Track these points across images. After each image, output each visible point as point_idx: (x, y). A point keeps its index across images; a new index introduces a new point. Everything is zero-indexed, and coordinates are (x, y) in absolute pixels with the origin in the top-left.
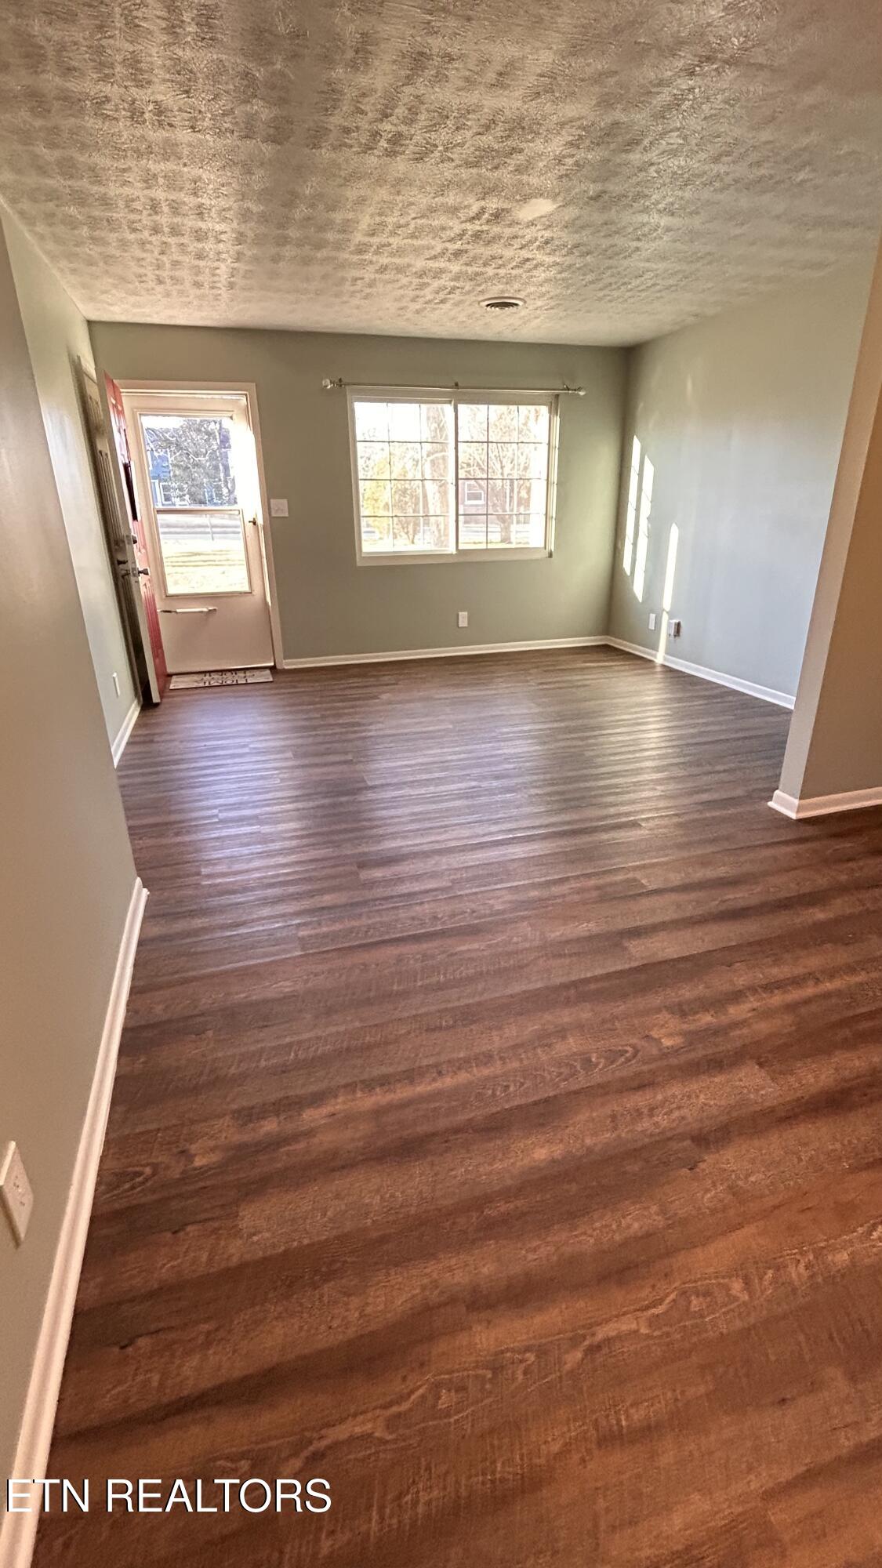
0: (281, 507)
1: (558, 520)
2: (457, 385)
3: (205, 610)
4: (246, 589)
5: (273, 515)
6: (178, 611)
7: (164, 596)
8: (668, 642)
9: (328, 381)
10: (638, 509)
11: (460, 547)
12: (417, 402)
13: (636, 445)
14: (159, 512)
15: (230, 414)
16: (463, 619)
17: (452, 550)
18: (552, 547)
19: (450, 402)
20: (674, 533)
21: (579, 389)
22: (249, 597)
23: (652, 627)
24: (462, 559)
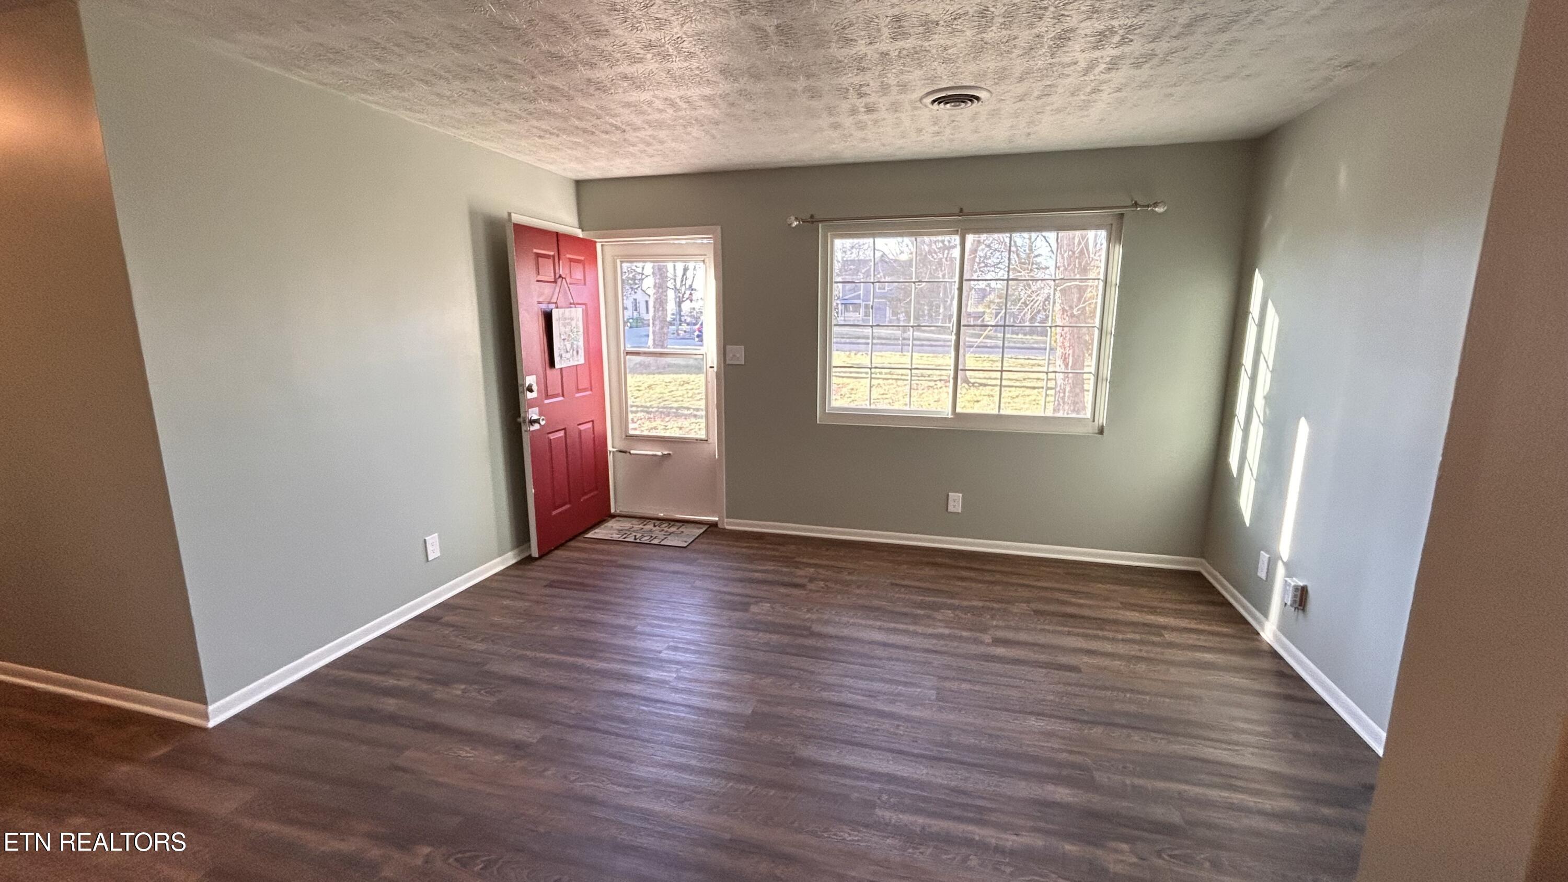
0: (738, 354)
1: (1115, 383)
2: (961, 210)
3: (659, 453)
4: (704, 437)
5: (728, 362)
6: (632, 452)
7: (624, 437)
8: (1283, 616)
9: (793, 218)
10: (1253, 379)
11: (958, 410)
12: (911, 235)
13: (1258, 283)
14: (628, 353)
15: (702, 258)
16: (956, 502)
17: (947, 412)
18: (1102, 419)
19: (956, 232)
20: (1303, 429)
21: (1156, 204)
22: (705, 445)
23: (1262, 574)
24: (958, 426)
